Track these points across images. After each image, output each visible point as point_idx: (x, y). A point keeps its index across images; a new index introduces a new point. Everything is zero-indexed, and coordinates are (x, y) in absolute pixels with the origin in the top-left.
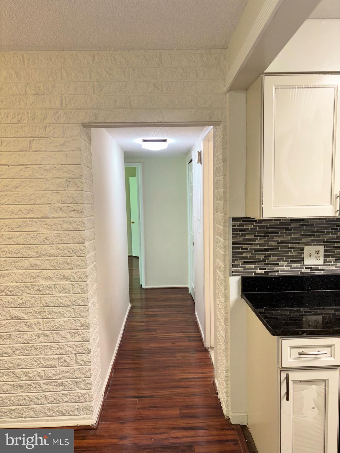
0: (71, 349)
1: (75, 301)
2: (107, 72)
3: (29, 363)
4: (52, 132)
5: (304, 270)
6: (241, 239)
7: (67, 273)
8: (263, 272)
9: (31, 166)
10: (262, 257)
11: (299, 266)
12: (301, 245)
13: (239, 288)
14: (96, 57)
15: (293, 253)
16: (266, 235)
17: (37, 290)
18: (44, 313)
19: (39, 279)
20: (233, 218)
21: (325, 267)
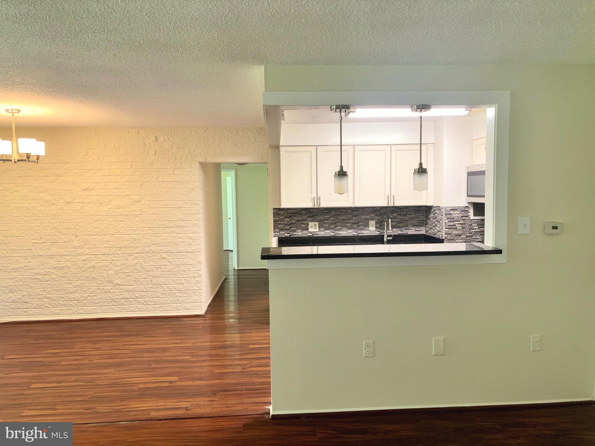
0: (191, 275)
1: (194, 250)
2: (212, 138)
3: (170, 282)
4: (185, 166)
5: (309, 234)
6: (278, 219)
7: (191, 235)
8: (289, 235)
9: (174, 182)
10: (288, 227)
11: (306, 232)
12: (307, 222)
13: (277, 243)
14: (207, 131)
15: (304, 226)
16: (290, 217)
17: (175, 244)
18: (178, 256)
19: (176, 238)
20: (274, 208)
21: (319, 233)
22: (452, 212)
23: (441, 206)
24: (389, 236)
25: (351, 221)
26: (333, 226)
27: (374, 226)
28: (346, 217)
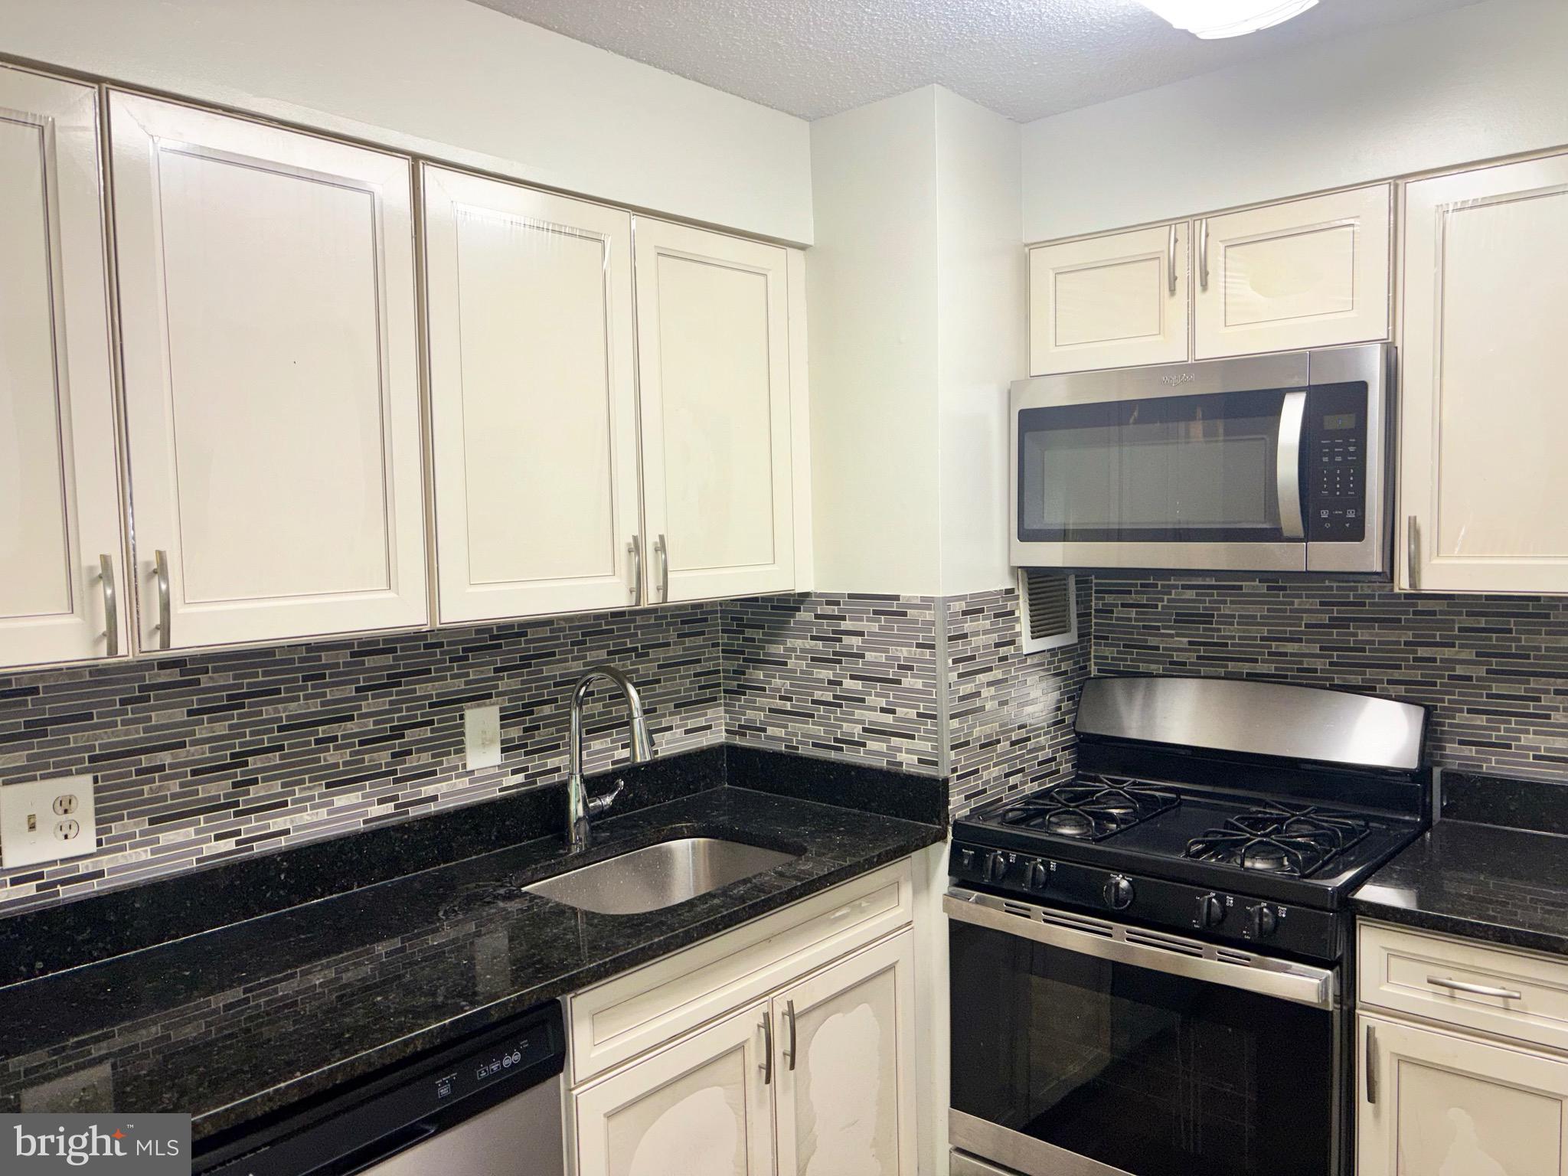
5: (5, 894)
21: (105, 862)
22: (968, 626)
23: (909, 591)
24: (595, 785)
25: (352, 727)
26: (219, 789)
27: (492, 741)
28: (315, 706)
